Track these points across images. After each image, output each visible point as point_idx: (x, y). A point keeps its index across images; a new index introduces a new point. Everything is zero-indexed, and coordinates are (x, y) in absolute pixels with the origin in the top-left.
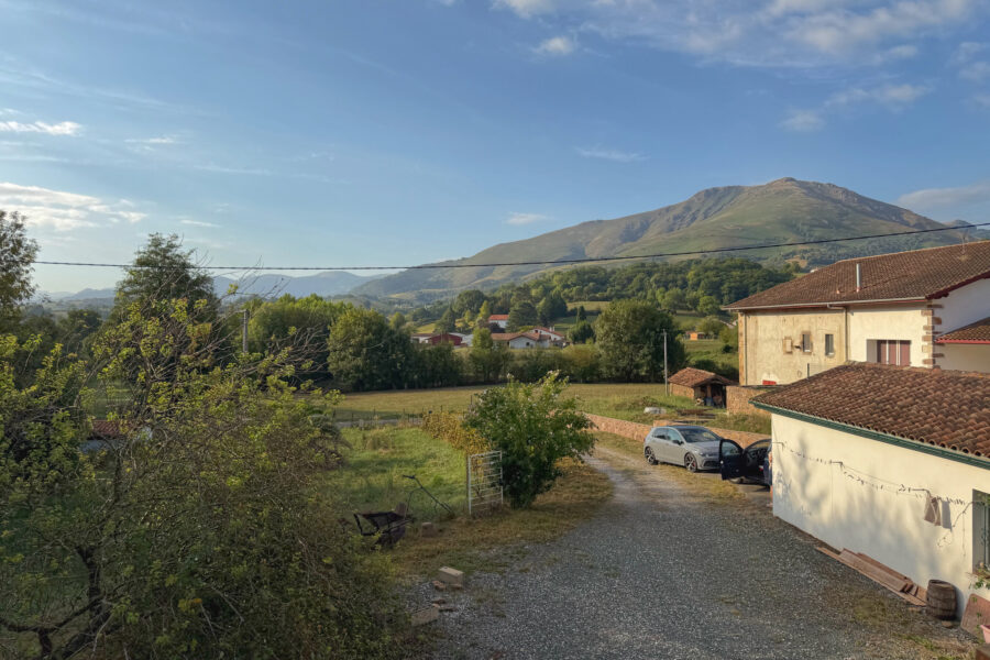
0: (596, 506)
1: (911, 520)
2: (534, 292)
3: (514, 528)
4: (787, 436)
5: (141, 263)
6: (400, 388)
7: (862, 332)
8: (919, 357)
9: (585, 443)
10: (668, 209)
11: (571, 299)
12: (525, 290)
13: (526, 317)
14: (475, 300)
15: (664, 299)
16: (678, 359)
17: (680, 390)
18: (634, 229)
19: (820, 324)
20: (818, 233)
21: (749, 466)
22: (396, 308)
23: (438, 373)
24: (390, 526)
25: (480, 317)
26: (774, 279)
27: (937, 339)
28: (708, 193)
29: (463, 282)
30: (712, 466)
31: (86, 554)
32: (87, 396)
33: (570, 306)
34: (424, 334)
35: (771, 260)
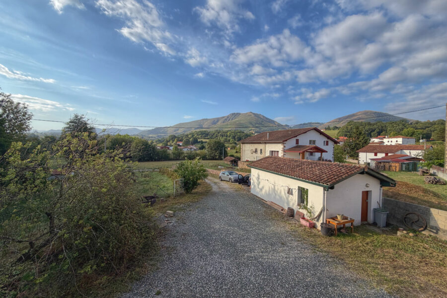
0: (208, 192)
1: (283, 193)
2: (189, 136)
3: (187, 199)
4: (255, 173)
5: (71, 122)
6: (152, 161)
7: (269, 148)
8: (281, 155)
9: (206, 176)
10: (223, 117)
11: (199, 138)
12: (187, 135)
13: (187, 143)
14: (173, 138)
15: (222, 140)
16: (226, 154)
17: (226, 162)
18: (215, 121)
19: (260, 147)
20: (257, 125)
21: (245, 181)
22: (151, 139)
23: (163, 157)
24: (151, 200)
25: (175, 142)
26: (247, 136)
27: (284, 151)
28: (233, 114)
29: (170, 133)
30: (236, 181)
31: (48, 215)
32: (50, 163)
33: (199, 140)
34: (159, 146)
35: (246, 131)
